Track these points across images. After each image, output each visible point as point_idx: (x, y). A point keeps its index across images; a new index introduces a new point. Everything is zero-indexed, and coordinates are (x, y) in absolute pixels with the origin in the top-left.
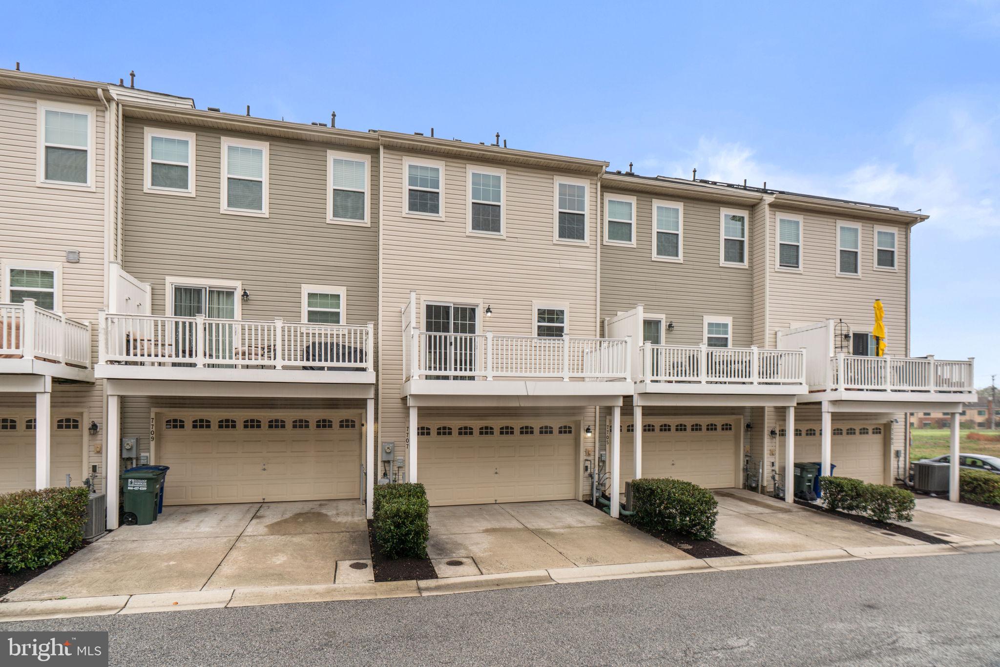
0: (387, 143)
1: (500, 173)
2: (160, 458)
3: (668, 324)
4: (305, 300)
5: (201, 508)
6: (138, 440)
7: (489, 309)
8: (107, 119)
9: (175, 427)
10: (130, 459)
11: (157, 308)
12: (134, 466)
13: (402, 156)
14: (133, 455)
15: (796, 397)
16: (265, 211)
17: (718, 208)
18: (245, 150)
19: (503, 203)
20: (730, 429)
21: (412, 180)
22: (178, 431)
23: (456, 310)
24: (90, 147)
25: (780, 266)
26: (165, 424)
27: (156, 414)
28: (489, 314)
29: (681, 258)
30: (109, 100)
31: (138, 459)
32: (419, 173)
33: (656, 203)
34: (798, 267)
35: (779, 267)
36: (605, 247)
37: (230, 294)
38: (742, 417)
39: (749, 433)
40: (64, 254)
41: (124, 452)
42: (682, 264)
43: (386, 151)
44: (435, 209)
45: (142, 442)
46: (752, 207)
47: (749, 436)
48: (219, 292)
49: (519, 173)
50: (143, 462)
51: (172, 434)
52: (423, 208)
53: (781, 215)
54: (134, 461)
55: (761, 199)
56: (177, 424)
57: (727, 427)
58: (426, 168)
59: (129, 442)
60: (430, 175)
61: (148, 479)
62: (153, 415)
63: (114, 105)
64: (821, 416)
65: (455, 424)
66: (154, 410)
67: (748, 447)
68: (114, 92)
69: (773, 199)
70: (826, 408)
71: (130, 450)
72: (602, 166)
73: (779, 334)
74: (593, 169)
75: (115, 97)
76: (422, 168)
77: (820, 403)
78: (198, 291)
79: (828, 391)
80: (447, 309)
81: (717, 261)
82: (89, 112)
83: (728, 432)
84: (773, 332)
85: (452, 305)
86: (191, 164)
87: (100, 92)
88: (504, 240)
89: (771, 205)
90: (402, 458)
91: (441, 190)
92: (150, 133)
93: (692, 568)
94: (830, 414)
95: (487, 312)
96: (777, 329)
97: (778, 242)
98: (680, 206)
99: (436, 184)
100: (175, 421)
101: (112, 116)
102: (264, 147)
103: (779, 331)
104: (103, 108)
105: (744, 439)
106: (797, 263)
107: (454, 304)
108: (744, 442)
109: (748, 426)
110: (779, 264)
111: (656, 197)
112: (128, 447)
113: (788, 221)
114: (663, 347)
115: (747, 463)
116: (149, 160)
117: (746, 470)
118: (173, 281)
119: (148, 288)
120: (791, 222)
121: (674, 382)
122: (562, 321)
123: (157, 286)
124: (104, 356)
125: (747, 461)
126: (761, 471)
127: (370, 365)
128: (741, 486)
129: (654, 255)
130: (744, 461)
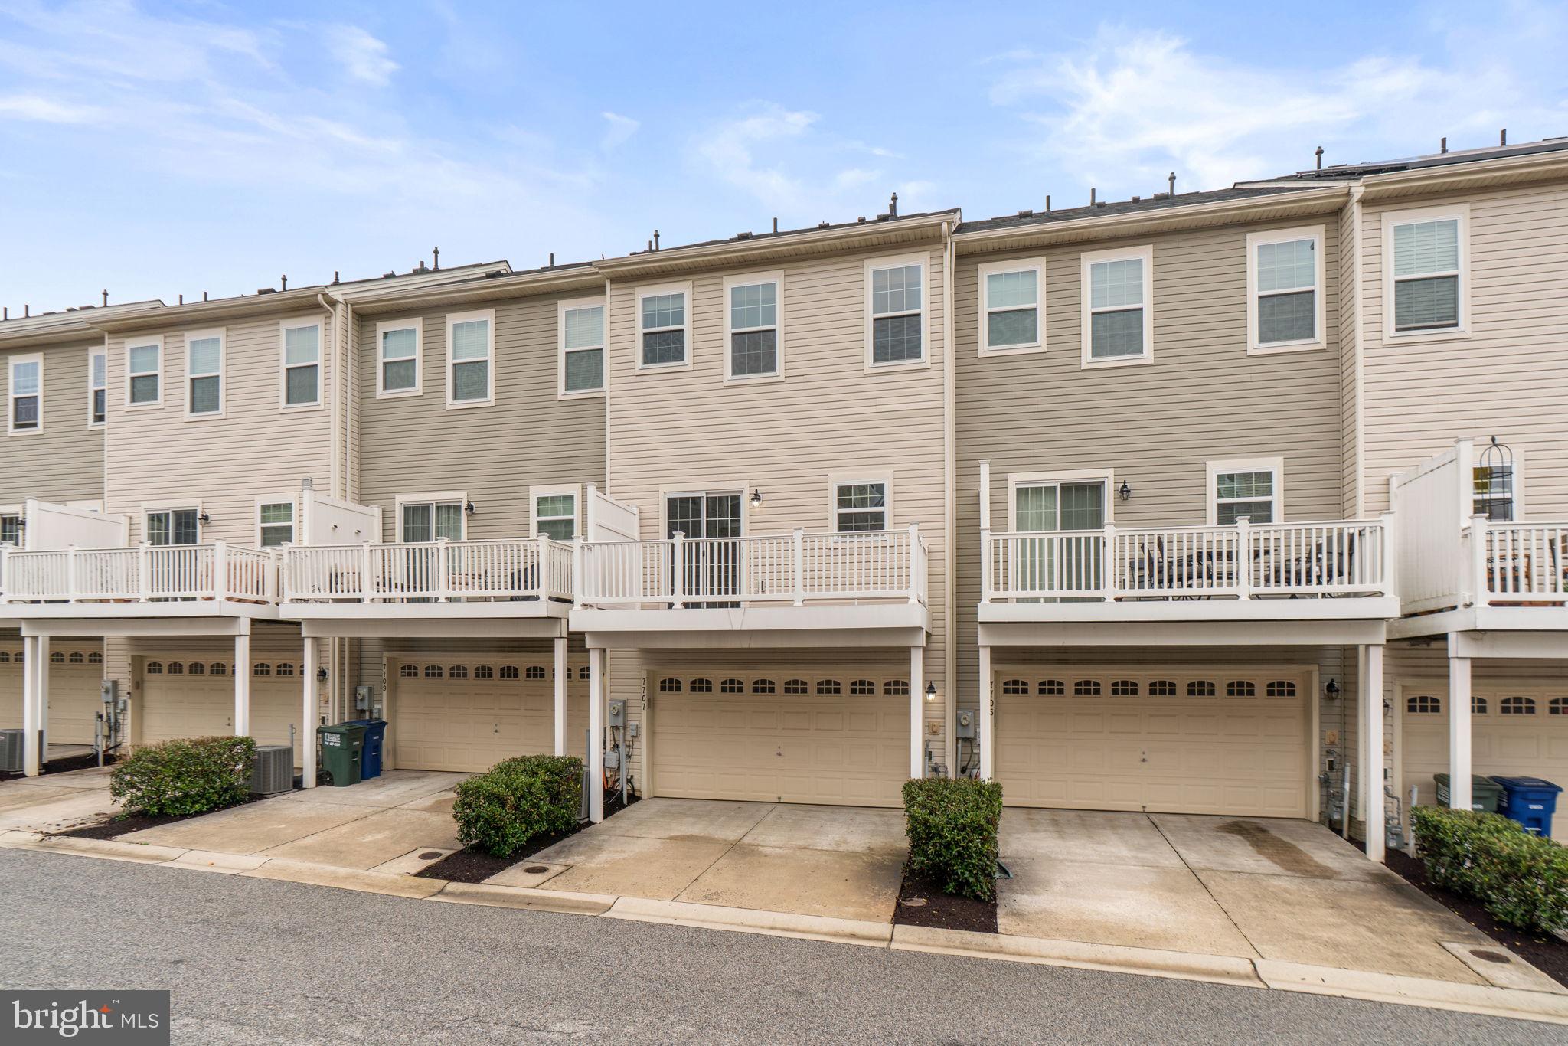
0: (612, 275)
1: (774, 277)
2: (396, 711)
3: (1121, 485)
4: (534, 507)
6: (371, 690)
7: (756, 495)
8: (333, 325)
9: (409, 674)
10: (363, 711)
11: (386, 535)
12: (367, 717)
13: (633, 287)
14: (366, 707)
15: (1384, 626)
16: (491, 398)
17: (1241, 237)
18: (471, 325)
19: (779, 326)
20: (1292, 693)
21: (648, 320)
22: (411, 680)
23: (711, 501)
24: (320, 362)
25: (1397, 330)
26: (400, 670)
27: (389, 659)
28: (756, 503)
29: (1148, 354)
30: (333, 303)
31: (371, 712)
32: (656, 308)
33: (1089, 260)
34: (1456, 325)
35: (1393, 332)
36: (982, 361)
37: (457, 508)
38: (1314, 668)
39: (1337, 703)
40: (300, 482)
41: (359, 702)
42: (1151, 365)
43: (614, 286)
44: (679, 355)
45: (376, 691)
46: (1334, 215)
47: (1337, 710)
48: (449, 507)
49: (800, 271)
50: (375, 716)
51: (406, 682)
52: (664, 356)
53: (1392, 220)
54: (367, 714)
55: (1349, 194)
56: (410, 671)
57: (1280, 689)
58: (666, 297)
59: (362, 693)
60: (670, 306)
61: (342, 734)
62: (385, 661)
63: (340, 308)
64: (1448, 667)
65: (717, 675)
66: (386, 654)
67: (1333, 732)
68: (337, 294)
69: (1362, 189)
70: (1456, 647)
71: (362, 700)
72: (941, 224)
73: (1394, 483)
74: (930, 232)
75: (340, 298)
76: (660, 298)
77: (1444, 637)
78: (424, 509)
79: (1460, 608)
80: (696, 501)
81: (1241, 347)
82: (317, 321)
83: (1286, 700)
84: (1382, 480)
85: (704, 495)
86: (418, 355)
87: (320, 297)
88: (782, 383)
89: (1365, 202)
90: (637, 723)
91: (687, 326)
92: (382, 327)
94: (1468, 663)
95: (753, 499)
96: (1388, 472)
97: (1390, 277)
98: (1145, 254)
99: (679, 317)
100: (409, 667)
101: (340, 319)
102: (488, 315)
103: (1392, 476)
104: (329, 314)
105: (1321, 715)
106: (1455, 316)
107: (707, 493)
108: (1321, 722)
109: (1331, 687)
110: (1393, 326)
111: (1085, 247)
112: (360, 698)
113: (1422, 227)
114: (1058, 534)
115: (1331, 768)
116: (380, 361)
117: (1325, 782)
118: (402, 499)
119: (376, 511)
120: (1430, 225)
121: (1042, 600)
122: (881, 502)
123: (388, 508)
124: (289, 594)
125: (1331, 763)
126: (1347, 786)
127: (543, 592)
128: (1316, 817)
129: (1087, 359)
130: (1322, 763)
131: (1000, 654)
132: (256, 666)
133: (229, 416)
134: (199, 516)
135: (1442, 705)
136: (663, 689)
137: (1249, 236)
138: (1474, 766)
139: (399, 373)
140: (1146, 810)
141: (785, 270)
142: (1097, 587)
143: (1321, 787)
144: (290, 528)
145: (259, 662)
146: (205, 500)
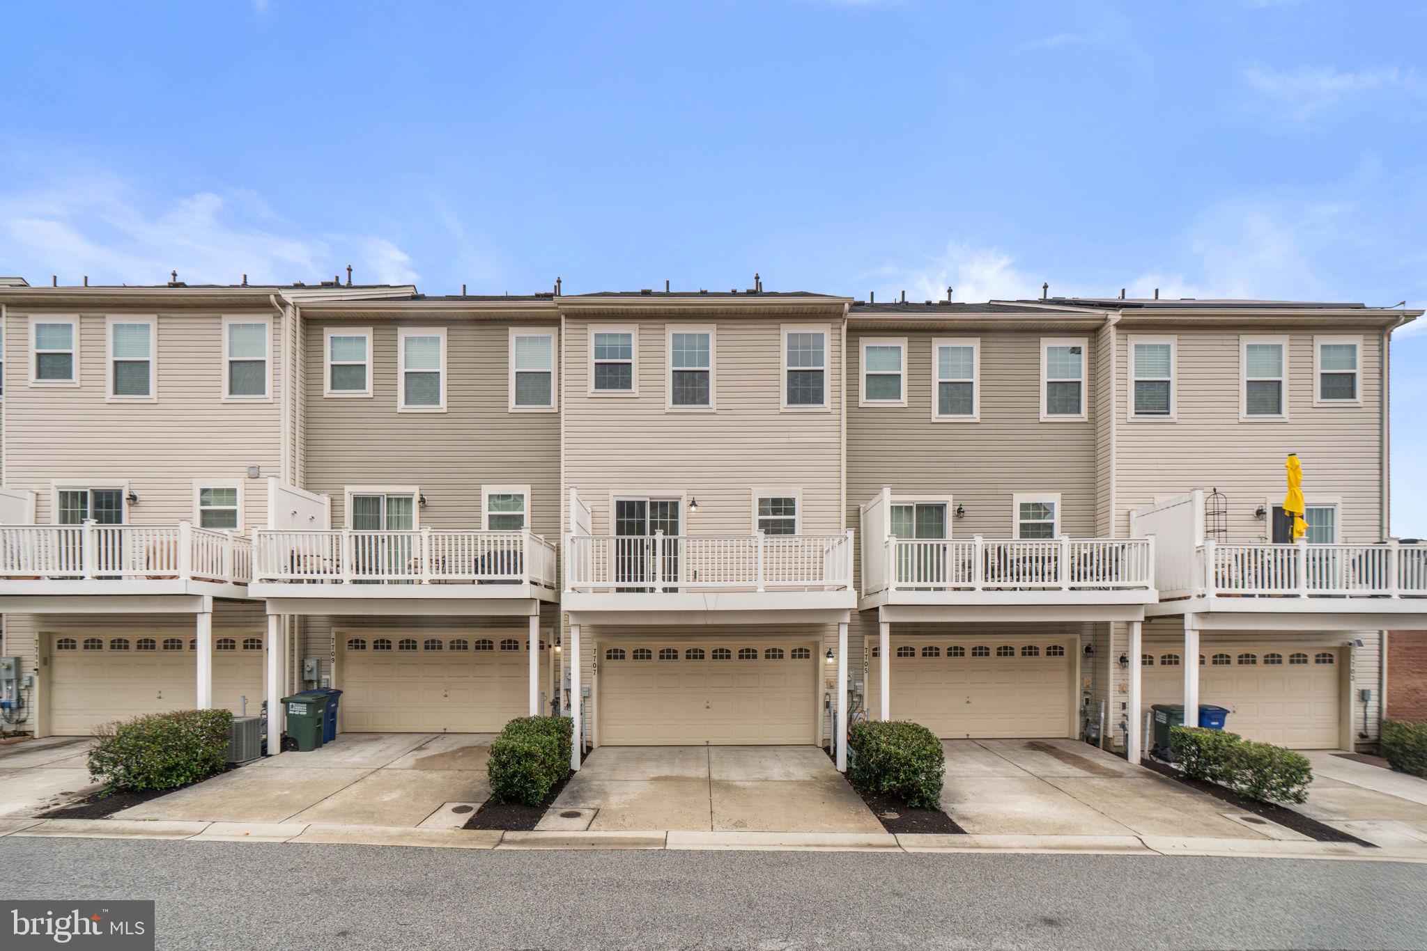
0: (568, 312)
1: (709, 330)
2: (343, 681)
3: (957, 507)
4: (485, 503)
5: (375, 735)
6: (318, 661)
7: (692, 501)
8: (283, 325)
9: (357, 647)
10: (311, 682)
11: (336, 522)
12: (315, 688)
13: (586, 324)
14: (314, 677)
15: (1143, 608)
16: (443, 405)
17: (1037, 340)
18: (423, 340)
19: (712, 368)
20: (1061, 654)
21: (599, 352)
22: (360, 652)
23: (654, 505)
24: (268, 357)
25: (1136, 413)
26: (347, 644)
27: (337, 634)
28: (693, 508)
29: (976, 415)
30: (284, 305)
31: (319, 682)
32: (607, 343)
33: (938, 343)
34: (1168, 413)
35: (1133, 415)
36: (861, 410)
37: (408, 501)
38: (1078, 636)
39: (1091, 659)
40: (246, 469)
41: (306, 674)
42: (978, 423)
43: (568, 321)
44: (627, 384)
45: (324, 663)
46: (1094, 332)
47: (1090, 664)
48: (398, 500)
49: (733, 327)
50: (323, 685)
51: (353, 655)
52: (612, 385)
53: (1135, 340)
54: (315, 684)
55: (1106, 319)
56: (358, 644)
57: (1055, 651)
58: (616, 335)
59: (310, 664)
60: (619, 342)
61: (309, 703)
62: (333, 636)
63: (290, 310)
64: (1184, 635)
65: (656, 645)
66: (334, 630)
67: (1088, 680)
68: (288, 296)
69: (1120, 317)
70: (1190, 623)
71: (310, 671)
72: (844, 304)
73: (1134, 515)
74: (833, 309)
75: (290, 301)
76: (611, 335)
77: (1181, 616)
78: (376, 500)
79: (1194, 597)
80: (642, 504)
81: (1035, 415)
82: (266, 320)
83: (1058, 658)
84: (1125, 512)
85: (648, 500)
86: (368, 361)
87: (272, 298)
88: (714, 414)
89: (1119, 326)
90: (588, 686)
91: (634, 360)
92: (329, 333)
93: (870, 845)
94: (1198, 633)
95: (691, 505)
96: (1130, 507)
97: (1132, 378)
98: (975, 343)
99: (627, 352)
100: (357, 641)
101: (289, 321)
102: (441, 333)
103: (1132, 510)
104: (278, 315)
105: (1081, 668)
106: (1168, 407)
107: (650, 499)
108: (1081, 673)
109: (1088, 649)
110: (1133, 411)
111: (936, 334)
112: (308, 669)
113: (1150, 346)
114: (915, 542)
115: (1087, 703)
116: (328, 363)
117: (1083, 713)
118: (350, 491)
119: (326, 500)
120: (1155, 347)
121: (932, 589)
122: (792, 512)
123: (336, 497)
124: (257, 574)
125: (1087, 700)
126: (1103, 715)
127: (526, 577)
128: (1077, 737)
129: (935, 415)
130: (1081, 700)
131: (896, 629)
132: (219, 641)
133: (161, 401)
134: (125, 495)
135: (1180, 660)
136: (609, 657)
137: (1042, 339)
138: (1200, 698)
139: (348, 375)
140: (969, 737)
141: (718, 324)
142: (970, 580)
143: (1081, 716)
144: (234, 513)
145: (222, 637)
146: (132, 480)
